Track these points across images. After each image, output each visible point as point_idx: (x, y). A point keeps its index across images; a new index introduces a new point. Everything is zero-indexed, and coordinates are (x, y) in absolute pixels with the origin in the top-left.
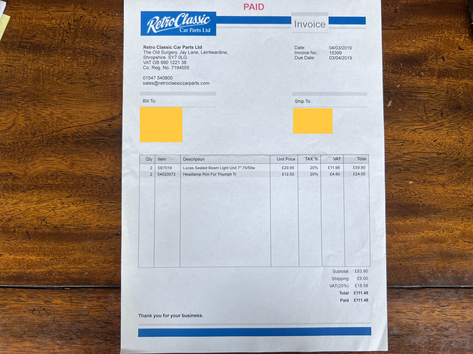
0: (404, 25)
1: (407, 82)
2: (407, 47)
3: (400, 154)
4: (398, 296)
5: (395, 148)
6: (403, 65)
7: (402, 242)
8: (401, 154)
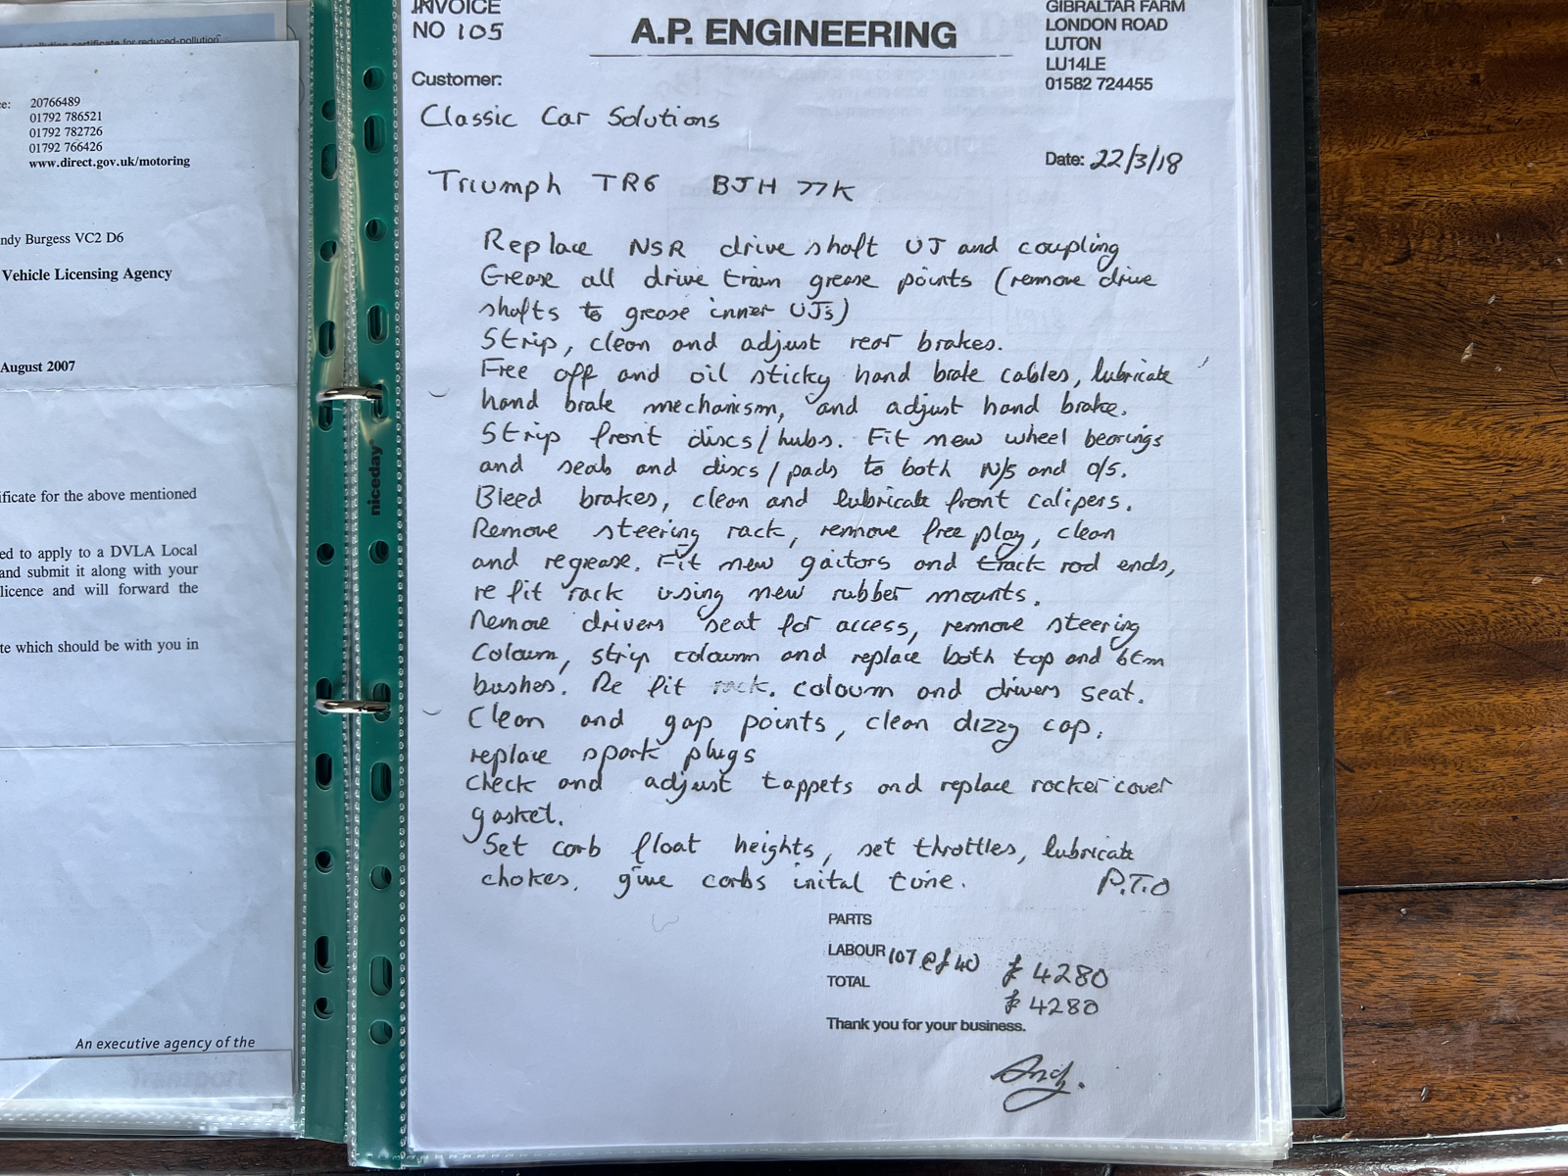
0: (1499, 119)
1: (1517, 286)
2: (1513, 183)
3: (1502, 498)
4: (1509, 909)
5: (1487, 482)
6: (1501, 239)
7: (1518, 754)
8: (1508, 497)
